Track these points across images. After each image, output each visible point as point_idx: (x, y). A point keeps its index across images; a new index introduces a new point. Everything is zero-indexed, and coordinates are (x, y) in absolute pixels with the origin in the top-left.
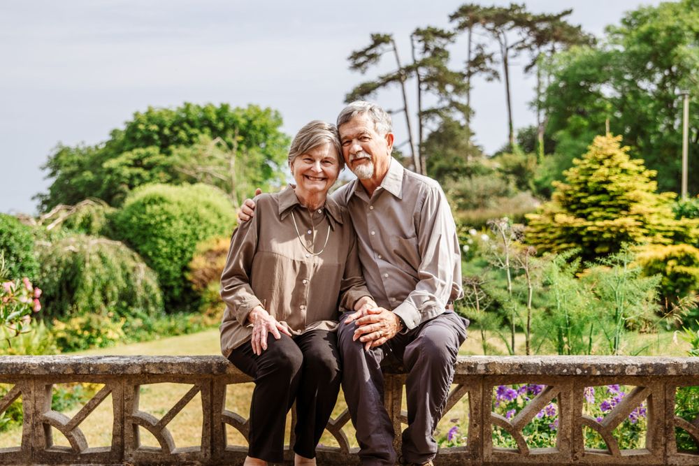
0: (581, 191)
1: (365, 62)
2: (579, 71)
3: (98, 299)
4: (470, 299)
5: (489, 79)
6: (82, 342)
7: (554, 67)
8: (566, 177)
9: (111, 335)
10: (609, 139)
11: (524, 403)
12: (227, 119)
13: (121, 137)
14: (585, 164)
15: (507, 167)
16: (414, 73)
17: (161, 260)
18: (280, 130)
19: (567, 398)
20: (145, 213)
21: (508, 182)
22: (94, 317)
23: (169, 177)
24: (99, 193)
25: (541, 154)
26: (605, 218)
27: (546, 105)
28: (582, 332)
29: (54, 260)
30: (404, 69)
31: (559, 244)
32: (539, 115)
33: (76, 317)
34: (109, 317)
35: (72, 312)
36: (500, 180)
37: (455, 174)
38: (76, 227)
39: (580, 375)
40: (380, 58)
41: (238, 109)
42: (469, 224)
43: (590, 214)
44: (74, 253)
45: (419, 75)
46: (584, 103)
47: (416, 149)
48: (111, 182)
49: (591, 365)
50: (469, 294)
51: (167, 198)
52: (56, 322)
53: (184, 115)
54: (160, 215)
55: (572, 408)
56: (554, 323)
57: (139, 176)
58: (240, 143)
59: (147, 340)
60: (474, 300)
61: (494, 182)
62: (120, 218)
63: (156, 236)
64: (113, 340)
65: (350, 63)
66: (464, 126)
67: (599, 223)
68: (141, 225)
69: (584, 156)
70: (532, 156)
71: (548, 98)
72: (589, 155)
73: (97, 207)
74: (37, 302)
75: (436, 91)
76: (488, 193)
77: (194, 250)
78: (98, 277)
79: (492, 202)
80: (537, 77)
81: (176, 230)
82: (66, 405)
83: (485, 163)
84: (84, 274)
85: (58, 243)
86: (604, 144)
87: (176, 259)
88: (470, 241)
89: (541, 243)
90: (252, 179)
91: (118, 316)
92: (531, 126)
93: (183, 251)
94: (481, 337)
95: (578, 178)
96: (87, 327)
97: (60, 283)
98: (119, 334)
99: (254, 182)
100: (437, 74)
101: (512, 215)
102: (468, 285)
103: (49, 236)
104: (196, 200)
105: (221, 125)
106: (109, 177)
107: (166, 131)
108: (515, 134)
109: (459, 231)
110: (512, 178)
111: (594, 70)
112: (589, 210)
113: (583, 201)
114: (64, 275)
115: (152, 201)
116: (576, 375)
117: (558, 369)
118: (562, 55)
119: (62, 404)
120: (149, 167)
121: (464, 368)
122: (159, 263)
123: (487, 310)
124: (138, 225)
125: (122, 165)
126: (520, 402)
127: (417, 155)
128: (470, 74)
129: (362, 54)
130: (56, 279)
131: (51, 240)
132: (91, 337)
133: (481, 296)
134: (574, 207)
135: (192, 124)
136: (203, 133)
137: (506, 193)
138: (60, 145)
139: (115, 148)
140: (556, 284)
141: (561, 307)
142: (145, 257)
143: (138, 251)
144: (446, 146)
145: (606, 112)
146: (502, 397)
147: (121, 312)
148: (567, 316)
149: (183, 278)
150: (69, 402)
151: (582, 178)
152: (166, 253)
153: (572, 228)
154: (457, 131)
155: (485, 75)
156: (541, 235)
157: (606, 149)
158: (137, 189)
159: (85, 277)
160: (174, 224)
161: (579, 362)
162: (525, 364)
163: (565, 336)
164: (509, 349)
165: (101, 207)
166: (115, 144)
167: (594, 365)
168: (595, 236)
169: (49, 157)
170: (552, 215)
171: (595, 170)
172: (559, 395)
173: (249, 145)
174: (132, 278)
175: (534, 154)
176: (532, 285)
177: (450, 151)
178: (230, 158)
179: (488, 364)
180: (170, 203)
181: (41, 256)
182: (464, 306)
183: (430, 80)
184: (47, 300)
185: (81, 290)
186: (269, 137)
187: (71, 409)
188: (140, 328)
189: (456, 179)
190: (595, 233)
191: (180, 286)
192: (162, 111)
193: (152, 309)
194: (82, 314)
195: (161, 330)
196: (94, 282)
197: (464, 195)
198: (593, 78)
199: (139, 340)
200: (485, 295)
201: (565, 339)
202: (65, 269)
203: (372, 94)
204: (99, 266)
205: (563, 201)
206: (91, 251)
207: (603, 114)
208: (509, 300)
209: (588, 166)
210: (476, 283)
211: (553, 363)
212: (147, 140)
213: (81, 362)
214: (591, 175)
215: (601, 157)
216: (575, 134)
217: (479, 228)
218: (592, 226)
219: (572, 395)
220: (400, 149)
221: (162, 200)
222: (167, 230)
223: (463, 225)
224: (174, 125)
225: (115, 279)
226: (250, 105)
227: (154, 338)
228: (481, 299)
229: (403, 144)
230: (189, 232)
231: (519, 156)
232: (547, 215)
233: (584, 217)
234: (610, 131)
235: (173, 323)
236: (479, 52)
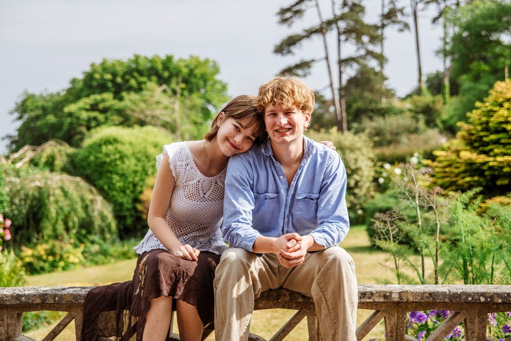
0: (483, 130)
1: (291, 17)
2: (481, 22)
3: (60, 227)
4: (384, 233)
5: (401, 30)
6: (46, 265)
7: (458, 19)
8: (469, 118)
9: (72, 259)
10: (507, 84)
11: (434, 325)
12: (171, 69)
13: (80, 85)
14: (487, 107)
15: (417, 107)
16: (334, 26)
17: (115, 193)
18: (218, 77)
19: (472, 323)
20: (101, 152)
21: (417, 120)
22: (57, 243)
23: (121, 119)
24: (60, 134)
25: (447, 96)
26: (504, 154)
27: (452, 53)
28: (485, 262)
29: (23, 194)
30: (325, 23)
31: (463, 178)
32: (445, 61)
33: (41, 244)
34: (71, 244)
35: (38, 239)
36: (411, 119)
37: (370, 114)
38: (41, 165)
39: (483, 303)
40: (304, 13)
41: (181, 60)
42: (383, 159)
43: (491, 150)
44: (40, 188)
45: (338, 28)
46: (486, 50)
47: (337, 93)
48: (71, 124)
49: (494, 294)
50: (384, 229)
51: (120, 139)
52: (24, 248)
53: (134, 66)
54: (114, 154)
55: (477, 332)
56: (459, 254)
57: (95, 119)
58: (183, 89)
59: (103, 263)
60: (388, 234)
61: (405, 121)
62: (80, 157)
63: (111, 172)
64: (74, 264)
65: (278, 18)
66: (379, 72)
67: (499, 159)
68: (98, 163)
69: (485, 99)
70: (439, 98)
71: (454, 47)
72: (491, 99)
73: (59, 147)
74: (8, 232)
75: (354, 41)
76: (400, 131)
77: (144, 184)
78: (61, 209)
79: (404, 139)
80: (443, 28)
81: (129, 166)
82: (33, 324)
83: (397, 104)
84: (48, 207)
85: (25, 179)
86: (503, 89)
87: (128, 192)
88: (385, 174)
89: (448, 177)
90: (193, 121)
91: (78, 243)
92: (438, 72)
93: (135, 185)
94: (394, 266)
95: (480, 119)
96: (51, 253)
97: (28, 214)
98: (78, 257)
99: (195, 123)
100: (355, 27)
101: (421, 151)
102: (382, 221)
103: (17, 173)
104: (145, 141)
105: (166, 74)
106: (69, 120)
107: (119, 80)
108: (424, 78)
109: (375, 165)
110: (422, 118)
111: (495, 21)
112: (490, 147)
113: (485, 139)
114: (31, 207)
115: (108, 142)
116: (480, 303)
117: (463, 297)
118: (465, 8)
119: (30, 323)
120: (104, 111)
121: (380, 296)
122: (113, 196)
123: (401, 243)
124: (95, 163)
125: (81, 109)
126: (430, 324)
127: (337, 98)
128: (383, 26)
129: (288, 10)
130: (24, 211)
131: (19, 176)
132: (55, 261)
133: (394, 230)
134: (476, 144)
135: (141, 73)
136: (150, 80)
137: (416, 131)
138: (26, 92)
139: (74, 94)
140: (461, 219)
141: (465, 239)
142: (101, 191)
143: (95, 186)
144: (363, 90)
145: (505, 57)
146: (413, 320)
147: (80, 239)
148: (471, 248)
149: (135, 209)
150: (36, 322)
151: (484, 119)
152: (119, 187)
153: (476, 163)
154: (372, 77)
155: (397, 27)
156: (447, 170)
157: (505, 93)
158: (93, 131)
159: (49, 208)
160: (127, 162)
161: (482, 291)
162: (434, 293)
163: (469, 266)
164: (419, 277)
165: (62, 148)
166: (74, 92)
167: (496, 294)
168: (496, 170)
169: (17, 104)
170: (457, 152)
171: (495, 112)
172: (465, 320)
173: (191, 91)
174: (90, 209)
175: (441, 95)
176: (439, 221)
177: (367, 94)
178: (174, 103)
179: (402, 292)
180: (123, 143)
181: (11, 191)
182: (380, 239)
183: (348, 32)
184: (16, 229)
185: (45, 220)
186: (207, 84)
187: (38, 328)
188: (97, 253)
189: (371, 118)
190: (495, 168)
191: (132, 216)
192: (114, 62)
193: (108, 236)
194: (47, 242)
195: (116, 254)
196: (58, 214)
197: (378, 133)
198: (494, 28)
199: (97, 263)
200: (397, 229)
201: (469, 268)
202: (32, 202)
203: (297, 45)
204: (62, 199)
205: (467, 139)
206: (54, 186)
207: (502, 59)
208: (419, 234)
209: (489, 108)
210: (390, 219)
211: (459, 291)
212: (102, 88)
213: (48, 293)
214: (492, 116)
215: (501, 100)
216: (477, 78)
217: (392, 163)
218: (493, 161)
219: (476, 320)
220: (323, 93)
221: (116, 141)
222: (120, 167)
223: (379, 160)
224: (125, 74)
225: (75, 210)
226: (192, 57)
227: (109, 262)
228: (394, 233)
229: (325, 89)
230: (139, 168)
231: (427, 98)
232: (453, 152)
233: (486, 153)
234: (509, 77)
235: (126, 248)
236: (391, 6)
